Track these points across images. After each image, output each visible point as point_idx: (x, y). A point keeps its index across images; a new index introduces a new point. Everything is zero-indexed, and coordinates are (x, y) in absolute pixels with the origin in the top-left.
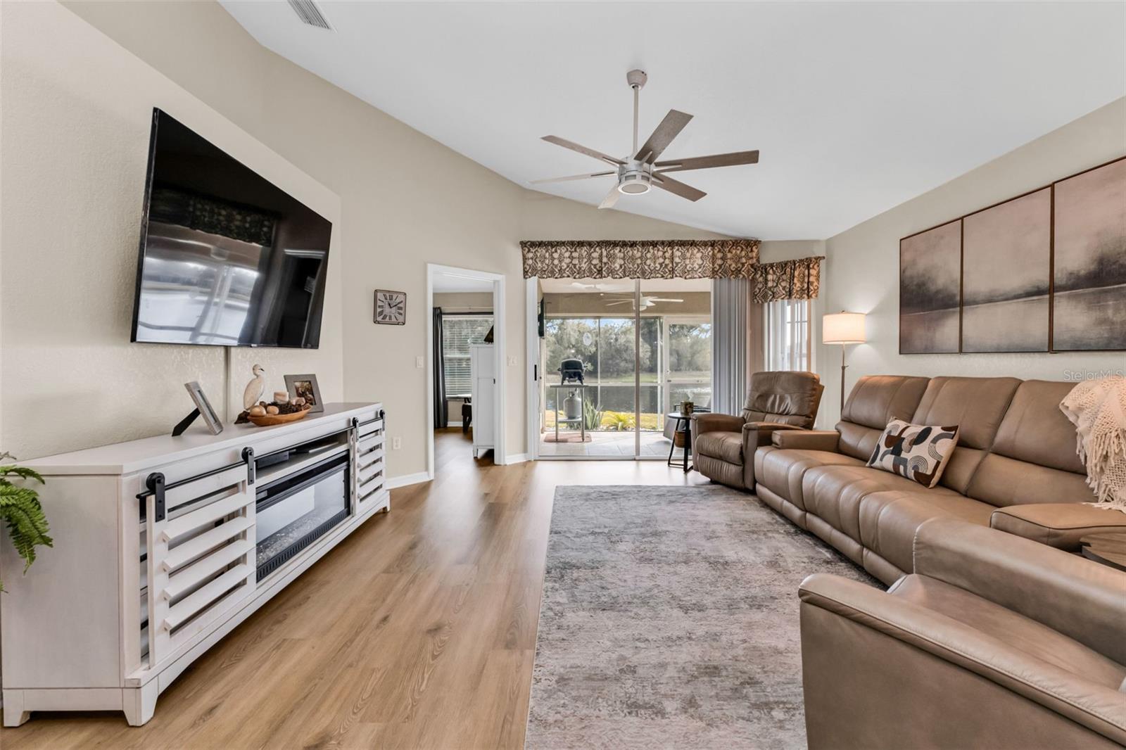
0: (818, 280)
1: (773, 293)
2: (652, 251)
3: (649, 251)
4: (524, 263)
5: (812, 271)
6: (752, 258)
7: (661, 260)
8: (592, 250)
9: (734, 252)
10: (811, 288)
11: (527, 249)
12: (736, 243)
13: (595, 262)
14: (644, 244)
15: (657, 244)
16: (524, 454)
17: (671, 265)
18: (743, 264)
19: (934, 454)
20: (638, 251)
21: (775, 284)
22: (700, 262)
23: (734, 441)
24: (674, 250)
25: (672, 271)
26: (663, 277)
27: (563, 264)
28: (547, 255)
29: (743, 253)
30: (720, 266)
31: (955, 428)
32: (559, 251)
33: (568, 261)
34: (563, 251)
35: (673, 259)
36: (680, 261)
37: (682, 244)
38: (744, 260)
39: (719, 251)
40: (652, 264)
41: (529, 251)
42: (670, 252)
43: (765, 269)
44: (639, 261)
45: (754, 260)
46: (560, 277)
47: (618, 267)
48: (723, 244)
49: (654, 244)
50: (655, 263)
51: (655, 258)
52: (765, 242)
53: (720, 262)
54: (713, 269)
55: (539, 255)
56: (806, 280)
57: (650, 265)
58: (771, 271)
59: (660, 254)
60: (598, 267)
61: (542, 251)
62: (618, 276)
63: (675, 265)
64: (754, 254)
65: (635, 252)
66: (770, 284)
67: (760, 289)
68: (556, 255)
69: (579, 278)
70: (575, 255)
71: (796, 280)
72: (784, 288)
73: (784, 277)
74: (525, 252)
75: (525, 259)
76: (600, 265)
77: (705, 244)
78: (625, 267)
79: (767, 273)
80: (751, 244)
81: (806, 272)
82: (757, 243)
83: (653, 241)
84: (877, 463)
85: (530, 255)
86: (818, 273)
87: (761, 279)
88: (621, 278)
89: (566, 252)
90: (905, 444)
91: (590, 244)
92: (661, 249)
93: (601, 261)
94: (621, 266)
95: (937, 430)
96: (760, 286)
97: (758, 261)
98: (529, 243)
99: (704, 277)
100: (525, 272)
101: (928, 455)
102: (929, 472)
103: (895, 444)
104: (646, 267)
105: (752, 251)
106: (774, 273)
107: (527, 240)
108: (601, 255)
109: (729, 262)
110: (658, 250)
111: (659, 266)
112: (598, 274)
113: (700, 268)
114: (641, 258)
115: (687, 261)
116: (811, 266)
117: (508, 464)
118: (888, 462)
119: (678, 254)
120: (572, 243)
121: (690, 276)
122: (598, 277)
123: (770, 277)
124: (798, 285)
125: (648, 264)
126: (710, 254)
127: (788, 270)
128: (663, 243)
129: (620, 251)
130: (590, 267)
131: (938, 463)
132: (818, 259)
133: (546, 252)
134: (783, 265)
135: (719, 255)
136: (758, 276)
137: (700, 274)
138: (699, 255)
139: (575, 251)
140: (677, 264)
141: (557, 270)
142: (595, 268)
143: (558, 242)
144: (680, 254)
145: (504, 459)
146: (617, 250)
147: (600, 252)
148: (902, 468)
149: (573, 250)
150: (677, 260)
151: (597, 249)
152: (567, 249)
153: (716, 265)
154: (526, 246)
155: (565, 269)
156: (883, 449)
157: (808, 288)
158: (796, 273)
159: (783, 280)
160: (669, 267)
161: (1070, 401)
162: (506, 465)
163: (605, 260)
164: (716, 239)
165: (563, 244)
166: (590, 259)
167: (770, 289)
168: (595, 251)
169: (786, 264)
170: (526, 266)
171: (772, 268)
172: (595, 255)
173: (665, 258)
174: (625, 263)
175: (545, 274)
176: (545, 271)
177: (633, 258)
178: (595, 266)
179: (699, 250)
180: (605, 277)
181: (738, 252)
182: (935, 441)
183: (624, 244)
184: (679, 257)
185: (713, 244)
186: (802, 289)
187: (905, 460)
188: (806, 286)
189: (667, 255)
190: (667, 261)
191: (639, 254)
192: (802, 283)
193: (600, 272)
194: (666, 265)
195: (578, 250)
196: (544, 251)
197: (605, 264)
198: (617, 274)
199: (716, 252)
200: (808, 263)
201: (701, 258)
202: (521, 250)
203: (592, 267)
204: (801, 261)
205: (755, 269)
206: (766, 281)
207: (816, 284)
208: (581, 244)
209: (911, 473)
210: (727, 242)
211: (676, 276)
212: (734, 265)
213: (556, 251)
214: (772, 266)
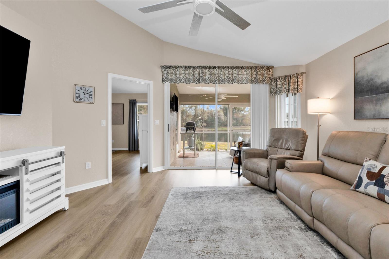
0: (302, 84)
1: (280, 91)
2: (223, 71)
3: (221, 71)
4: (163, 76)
5: (299, 79)
6: (270, 75)
7: (227, 75)
8: (195, 70)
9: (261, 71)
10: (299, 87)
11: (164, 70)
12: (262, 67)
13: (196, 76)
14: (219, 68)
15: (225, 67)
16: (162, 167)
17: (232, 78)
18: (266, 77)
20: (216, 71)
21: (281, 86)
22: (245, 76)
24: (234, 71)
25: (233, 80)
26: (228, 83)
27: (181, 76)
28: (174, 72)
29: (266, 72)
30: (255, 78)
32: (179, 70)
33: (183, 75)
34: (181, 70)
35: (233, 75)
36: (236, 76)
37: (237, 68)
38: (266, 75)
39: (254, 71)
40: (223, 77)
41: (165, 70)
42: (232, 71)
43: (276, 80)
44: (217, 76)
45: (271, 76)
46: (180, 83)
47: (207, 78)
48: (256, 68)
49: (224, 68)
50: (224, 76)
51: (224, 74)
52: (276, 67)
53: (255, 76)
54: (252, 80)
55: (169, 72)
56: (296, 84)
57: (222, 78)
58: (279, 80)
59: (227, 72)
60: (197, 78)
61: (171, 70)
62: (207, 83)
63: (234, 77)
64: (271, 73)
65: (215, 71)
66: (278, 86)
67: (273, 89)
68: (178, 73)
69: (189, 83)
70: (187, 72)
71: (291, 84)
72: (285, 88)
73: (285, 83)
74: (163, 71)
75: (163, 74)
76: (198, 77)
77: (248, 68)
78: (210, 78)
79: (277, 81)
80: (269, 68)
81: (296, 80)
82: (272, 67)
83: (224, 66)
85: (165, 72)
86: (302, 80)
87: (274, 84)
88: (208, 83)
89: (182, 71)
91: (194, 67)
92: (227, 70)
93: (199, 75)
94: (208, 78)
96: (273, 87)
97: (272, 76)
98: (165, 67)
99: (248, 83)
100: (163, 81)
104: (220, 78)
105: (270, 71)
106: (280, 81)
107: (164, 65)
108: (199, 73)
109: (259, 76)
110: (226, 70)
111: (226, 78)
112: (198, 81)
113: (245, 79)
114: (218, 74)
115: (240, 76)
116: (299, 77)
117: (154, 172)
119: (235, 72)
120: (186, 67)
121: (241, 83)
122: (198, 83)
123: (278, 83)
124: (292, 86)
125: (221, 77)
126: (250, 72)
127: (287, 79)
128: (228, 67)
129: (208, 71)
130: (194, 78)
132: (302, 74)
133: (173, 71)
134: (285, 78)
135: (255, 73)
136: (272, 83)
137: (246, 82)
138: (245, 73)
139: (187, 70)
140: (235, 77)
141: (178, 80)
142: (196, 78)
143: (178, 66)
144: (236, 72)
145: (152, 169)
147: (198, 71)
149: (186, 70)
150: (235, 75)
151: (197, 70)
152: (183, 70)
153: (253, 78)
154: (163, 68)
155: (182, 79)
157: (297, 87)
158: (291, 81)
159: (285, 84)
160: (231, 79)
162: (153, 172)
163: (201, 75)
164: (253, 65)
165: (181, 67)
166: (194, 74)
167: (278, 88)
168: (196, 70)
169: (286, 77)
170: (164, 77)
171: (280, 79)
172: (196, 72)
173: (229, 74)
174: (210, 76)
175: (172, 81)
176: (172, 80)
177: (214, 74)
179: (245, 70)
180: (201, 83)
181: (263, 72)
183: (210, 68)
184: (236, 74)
185: (251, 68)
186: (294, 89)
188: (296, 86)
190: (230, 76)
191: (217, 72)
192: (294, 85)
193: (199, 80)
194: (230, 78)
195: (188, 70)
196: (172, 70)
197: (201, 77)
198: (207, 82)
199: (253, 71)
200: (297, 76)
201: (246, 74)
202: (161, 70)
203: (195, 78)
204: (294, 75)
205: (271, 80)
206: (276, 85)
207: (301, 85)
208: (190, 67)
210: (258, 67)
211: (234, 83)
212: (261, 78)
213: (178, 71)
214: (279, 78)
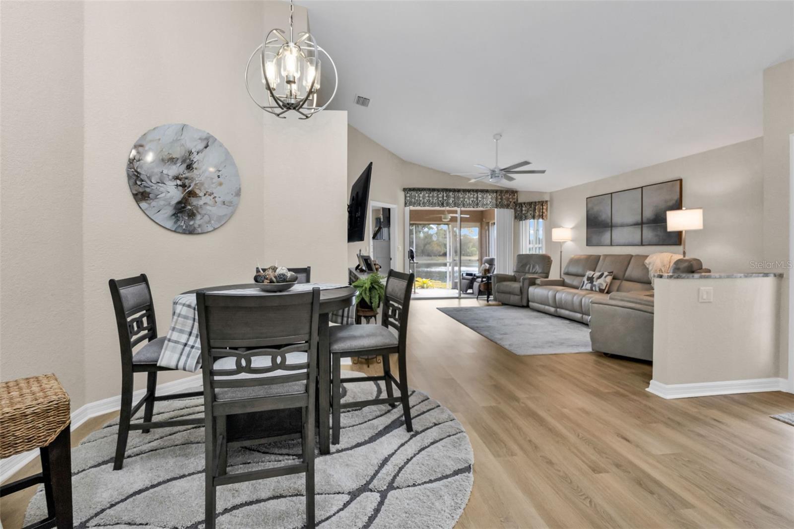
0: (546, 211)
1: (525, 216)
2: (468, 194)
3: (466, 194)
4: (405, 199)
5: (544, 207)
6: (515, 199)
7: (472, 199)
9: (506, 195)
10: (544, 215)
12: (507, 191)
13: (440, 199)
14: (464, 191)
15: (470, 191)
17: (477, 201)
18: (511, 202)
19: (605, 282)
21: (526, 212)
22: (491, 200)
23: (516, 286)
24: (478, 194)
25: (478, 204)
26: (474, 207)
27: (425, 200)
28: (417, 195)
29: (511, 196)
30: (500, 202)
31: (612, 272)
32: (423, 193)
33: (427, 198)
35: (478, 198)
37: (482, 191)
38: (511, 200)
39: (499, 195)
40: (468, 201)
41: (408, 193)
42: (476, 195)
43: (521, 205)
44: (462, 199)
46: (423, 206)
48: (501, 191)
50: (469, 201)
51: (469, 198)
52: (520, 192)
53: (500, 200)
54: (497, 204)
55: (413, 195)
56: (541, 211)
58: (524, 206)
59: (472, 196)
60: (442, 202)
61: (414, 193)
62: (451, 207)
64: (515, 197)
65: (460, 195)
66: (524, 212)
68: (421, 195)
69: (431, 205)
70: (431, 195)
71: (536, 211)
72: (531, 214)
73: (531, 209)
74: (406, 194)
75: (406, 197)
77: (493, 191)
78: (455, 202)
79: (522, 207)
80: (514, 192)
81: (541, 207)
82: (516, 192)
84: (584, 287)
85: (408, 195)
86: (547, 207)
87: (519, 209)
88: (453, 207)
89: (426, 194)
90: (595, 279)
91: (438, 190)
92: (472, 193)
93: (443, 199)
94: (453, 202)
95: (606, 273)
96: (519, 213)
97: (517, 200)
98: (408, 189)
99: (492, 207)
100: (406, 204)
101: (603, 282)
102: (604, 288)
103: (591, 280)
104: (465, 202)
105: (514, 195)
106: (526, 207)
107: (407, 187)
108: (443, 196)
109: (504, 201)
111: (471, 202)
112: (441, 205)
113: (491, 203)
114: (462, 197)
115: (484, 200)
116: (544, 205)
118: (589, 286)
119: (480, 196)
120: (429, 190)
121: (486, 207)
123: (524, 209)
124: (537, 213)
125: (466, 200)
126: (495, 196)
127: (533, 206)
128: (473, 190)
129: (453, 194)
130: (438, 201)
131: (607, 285)
132: (547, 201)
133: (416, 193)
134: (530, 204)
135: (499, 197)
136: (517, 208)
137: (490, 206)
138: (490, 197)
140: (480, 201)
141: (421, 203)
143: (422, 189)
146: (451, 194)
148: (594, 288)
149: (430, 193)
150: (480, 199)
151: (442, 193)
152: (427, 192)
153: (498, 202)
154: (406, 191)
155: (426, 202)
156: (586, 282)
157: (542, 215)
158: (537, 207)
160: (476, 203)
161: (647, 261)
163: (445, 198)
164: (498, 189)
165: (425, 189)
166: (438, 198)
167: (524, 214)
168: (440, 193)
169: (532, 203)
172: (440, 196)
173: (474, 198)
174: (455, 200)
176: (415, 203)
177: (459, 198)
178: (440, 201)
179: (490, 194)
180: (445, 207)
181: (508, 196)
182: (606, 277)
183: (454, 191)
185: (496, 192)
186: (539, 215)
187: (595, 286)
188: (541, 213)
189: (475, 196)
190: (475, 200)
192: (539, 212)
195: (432, 193)
197: (445, 200)
198: (451, 205)
200: (542, 203)
201: (491, 198)
202: (404, 192)
204: (539, 202)
205: (516, 205)
206: (522, 210)
207: (546, 213)
208: (434, 190)
209: (597, 289)
210: (503, 191)
212: (506, 202)
213: (421, 193)
214: (524, 203)
